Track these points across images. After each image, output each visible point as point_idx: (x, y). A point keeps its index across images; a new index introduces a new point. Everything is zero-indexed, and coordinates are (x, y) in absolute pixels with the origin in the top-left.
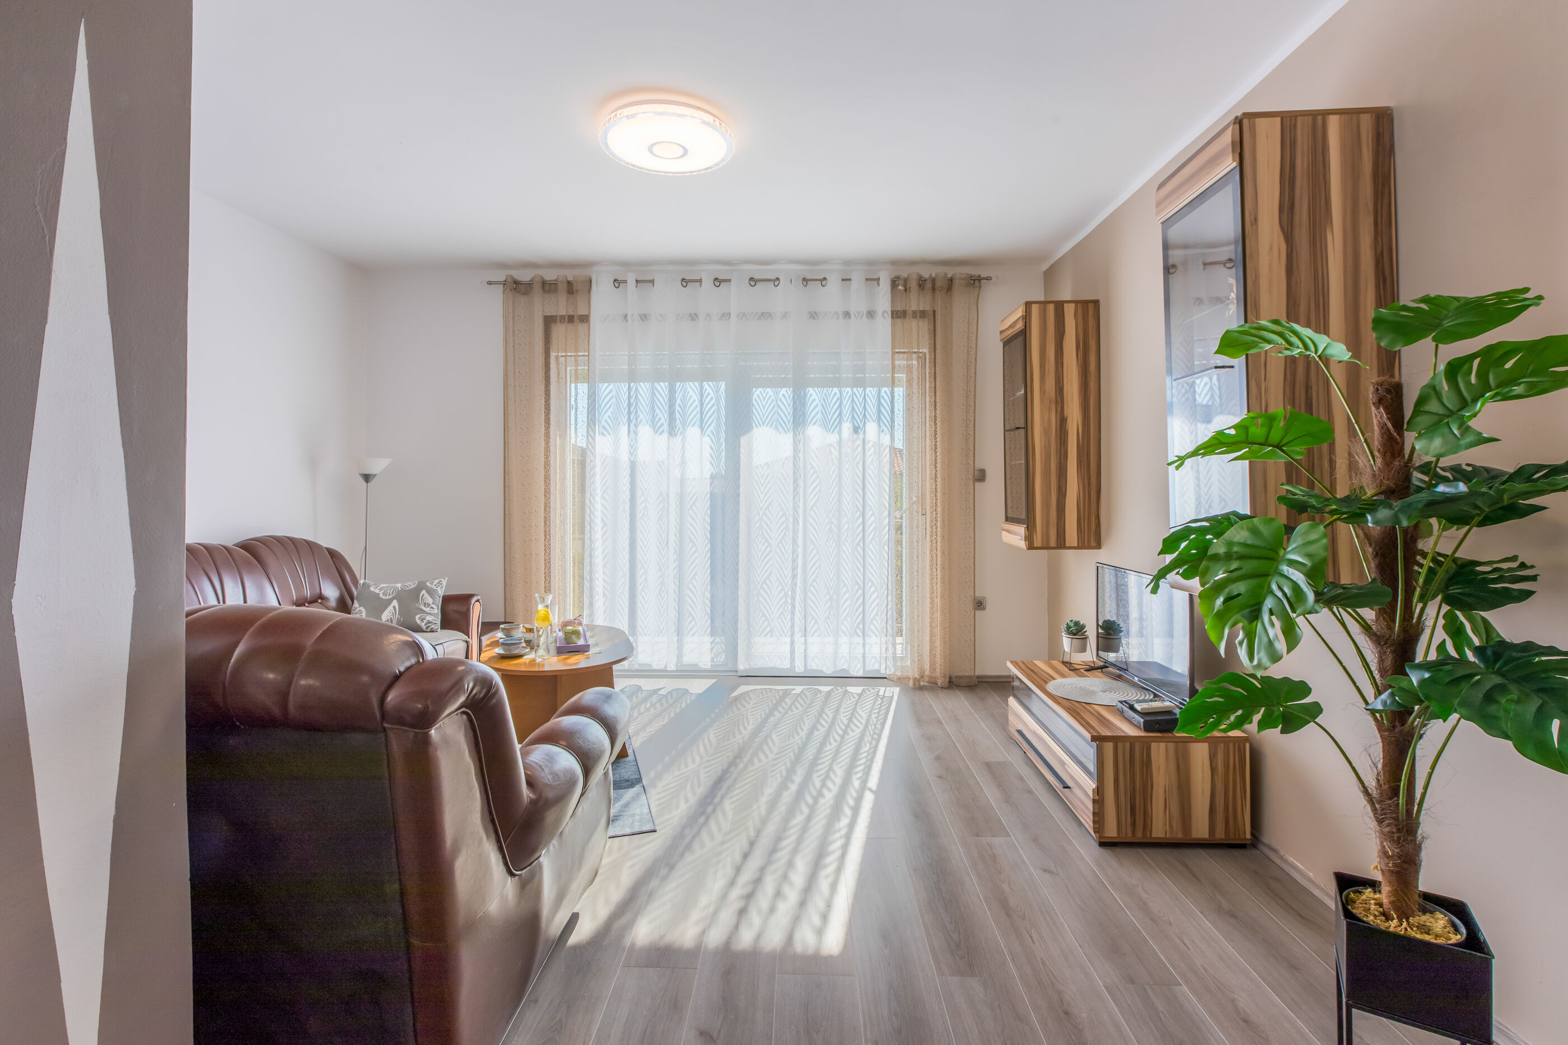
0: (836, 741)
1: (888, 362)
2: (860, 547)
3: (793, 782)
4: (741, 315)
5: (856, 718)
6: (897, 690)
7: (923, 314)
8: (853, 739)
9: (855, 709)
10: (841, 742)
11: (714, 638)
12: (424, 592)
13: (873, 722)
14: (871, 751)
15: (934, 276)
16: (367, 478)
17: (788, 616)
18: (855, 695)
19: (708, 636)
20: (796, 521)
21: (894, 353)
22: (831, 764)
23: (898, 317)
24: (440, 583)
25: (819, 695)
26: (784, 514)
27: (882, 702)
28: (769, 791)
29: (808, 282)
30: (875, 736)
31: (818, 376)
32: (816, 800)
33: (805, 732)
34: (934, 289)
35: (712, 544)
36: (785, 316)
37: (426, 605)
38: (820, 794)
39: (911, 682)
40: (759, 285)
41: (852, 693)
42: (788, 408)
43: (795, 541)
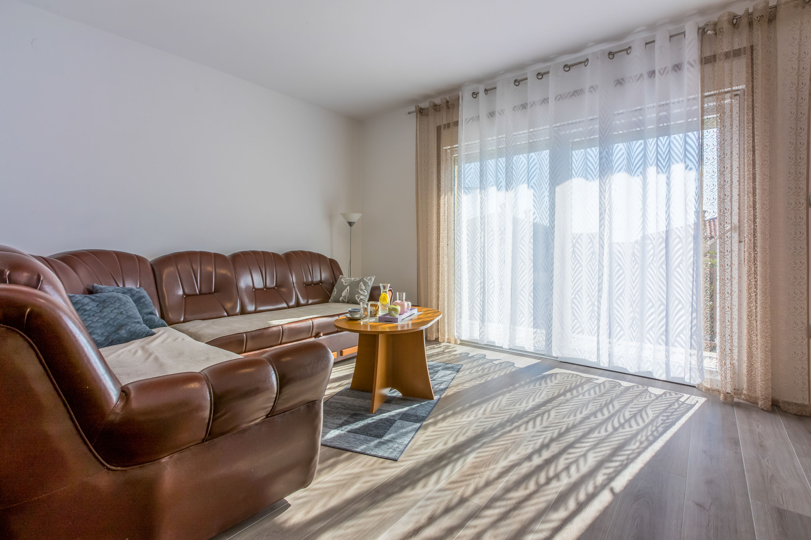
0: (606, 430)
1: (697, 107)
2: (663, 269)
3: (540, 456)
4: (559, 97)
5: (641, 416)
6: (702, 400)
7: (737, 53)
8: (627, 433)
9: (646, 407)
10: (611, 434)
11: (535, 330)
12: (362, 283)
13: (657, 423)
14: (637, 451)
15: (751, 11)
16: (351, 224)
17: (595, 321)
18: (653, 396)
19: (531, 327)
20: (602, 247)
21: (703, 97)
22: (588, 451)
23: (705, 63)
24: (371, 279)
25: (617, 388)
26: (592, 241)
27: (678, 408)
28: (513, 457)
29: (615, 55)
30: (651, 438)
31: (625, 131)
32: (549, 481)
33: (582, 415)
34: (750, 24)
35: (534, 263)
36: (593, 89)
37: (362, 290)
38: (557, 476)
39: (722, 396)
40: (573, 69)
41: (651, 393)
42: (594, 158)
43: (600, 263)
